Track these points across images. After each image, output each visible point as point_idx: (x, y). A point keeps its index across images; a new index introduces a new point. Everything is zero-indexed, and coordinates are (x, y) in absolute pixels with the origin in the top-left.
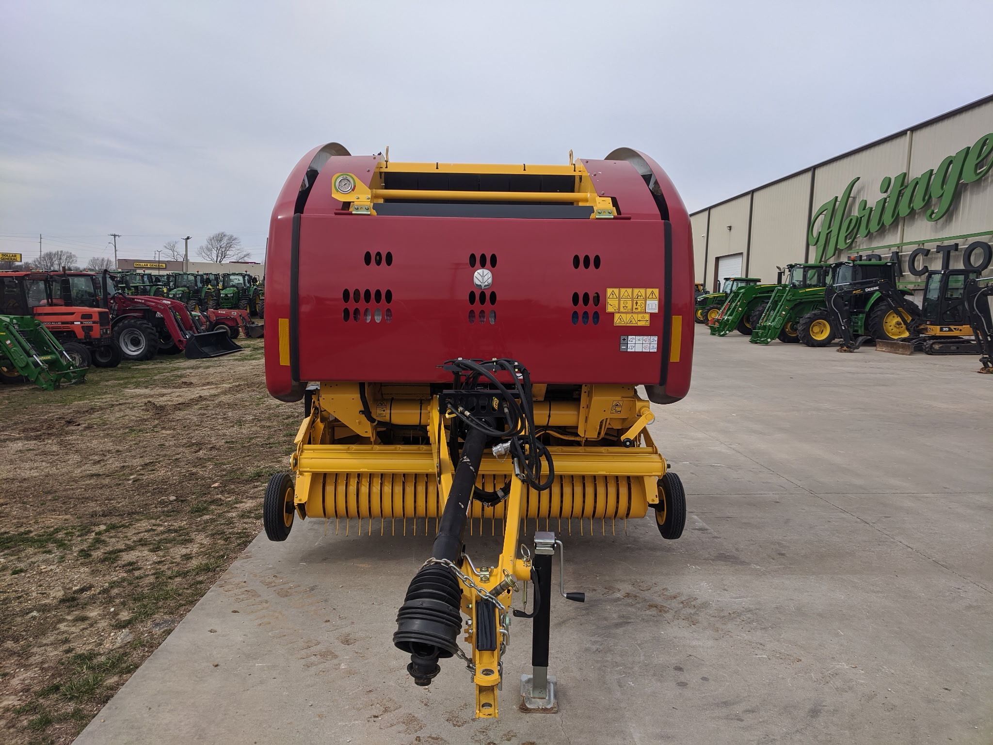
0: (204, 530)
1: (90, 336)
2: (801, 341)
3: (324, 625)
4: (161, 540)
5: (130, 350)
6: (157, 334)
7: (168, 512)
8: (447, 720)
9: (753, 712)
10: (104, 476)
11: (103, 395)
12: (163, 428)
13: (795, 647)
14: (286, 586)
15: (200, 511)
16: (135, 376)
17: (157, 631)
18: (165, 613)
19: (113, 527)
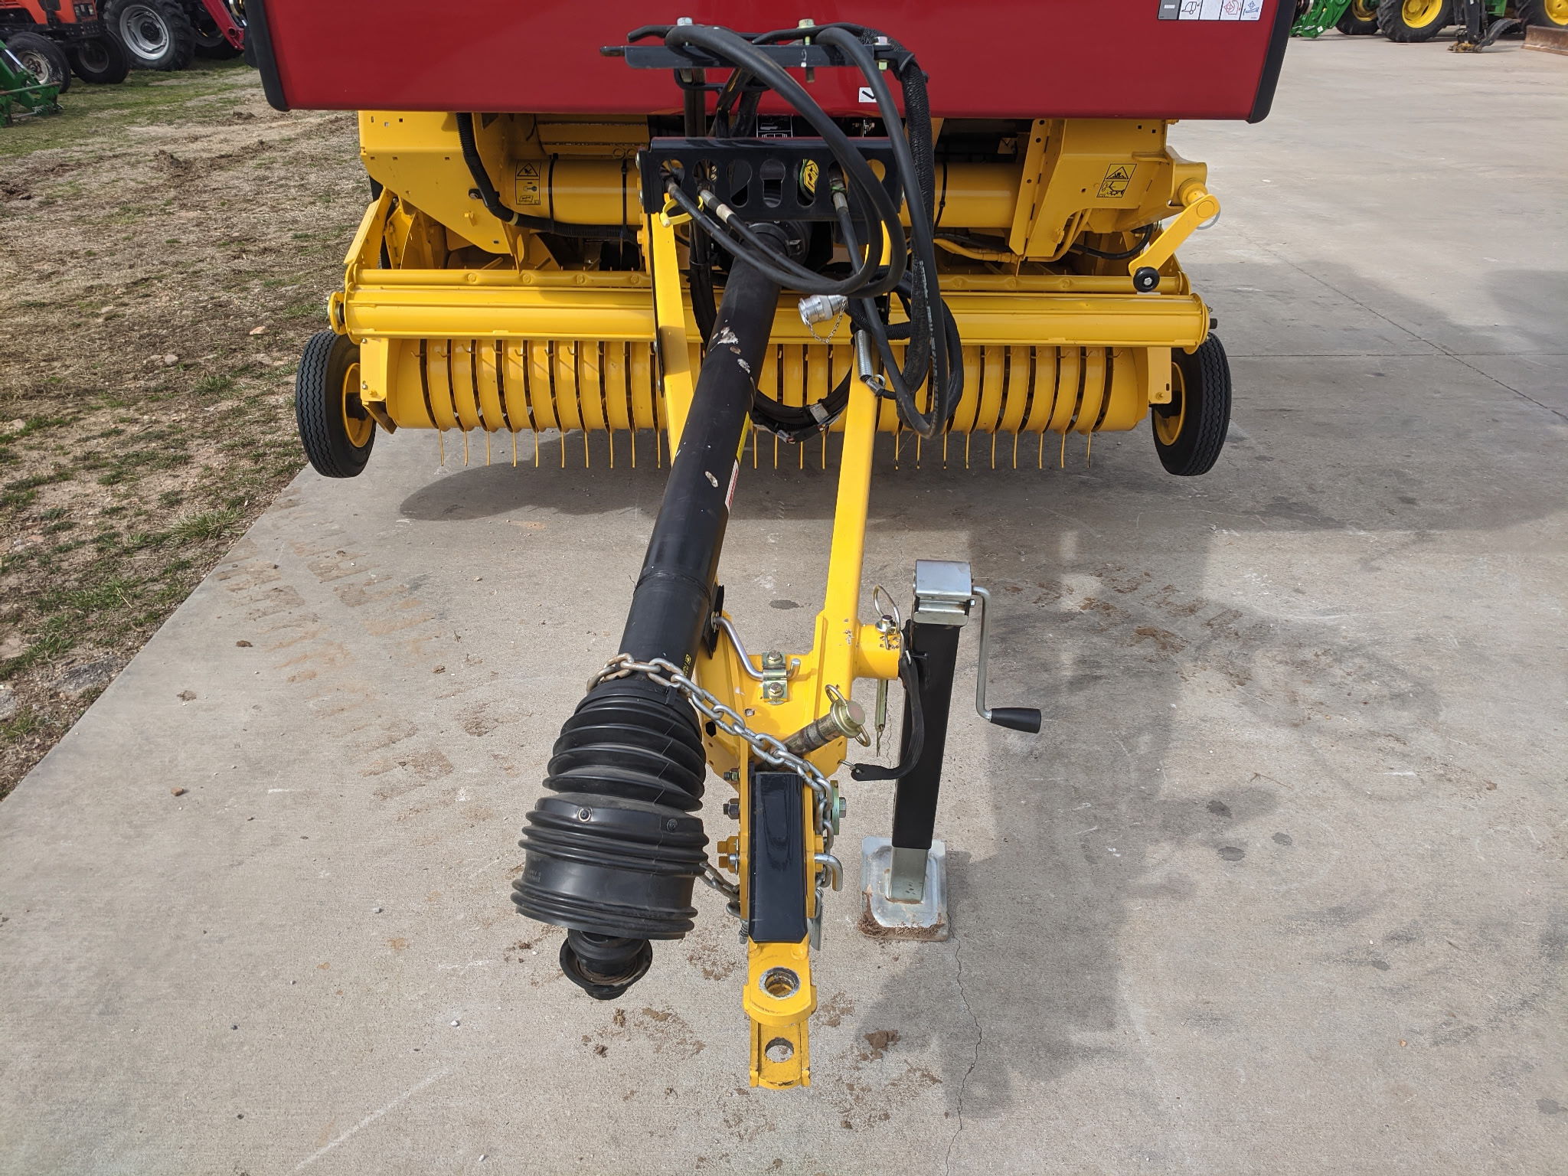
0: (217, 435)
1: (59, 20)
2: (1379, 31)
3: (433, 679)
4: (127, 456)
5: (144, 50)
6: (186, 16)
7: (156, 390)
8: (691, 959)
9: (1409, 940)
10: (53, 306)
11: (89, 138)
12: (183, 206)
13: (1475, 748)
14: (362, 578)
15: (218, 388)
16: (153, 100)
17: (72, 691)
18: (99, 643)
19: (40, 424)
